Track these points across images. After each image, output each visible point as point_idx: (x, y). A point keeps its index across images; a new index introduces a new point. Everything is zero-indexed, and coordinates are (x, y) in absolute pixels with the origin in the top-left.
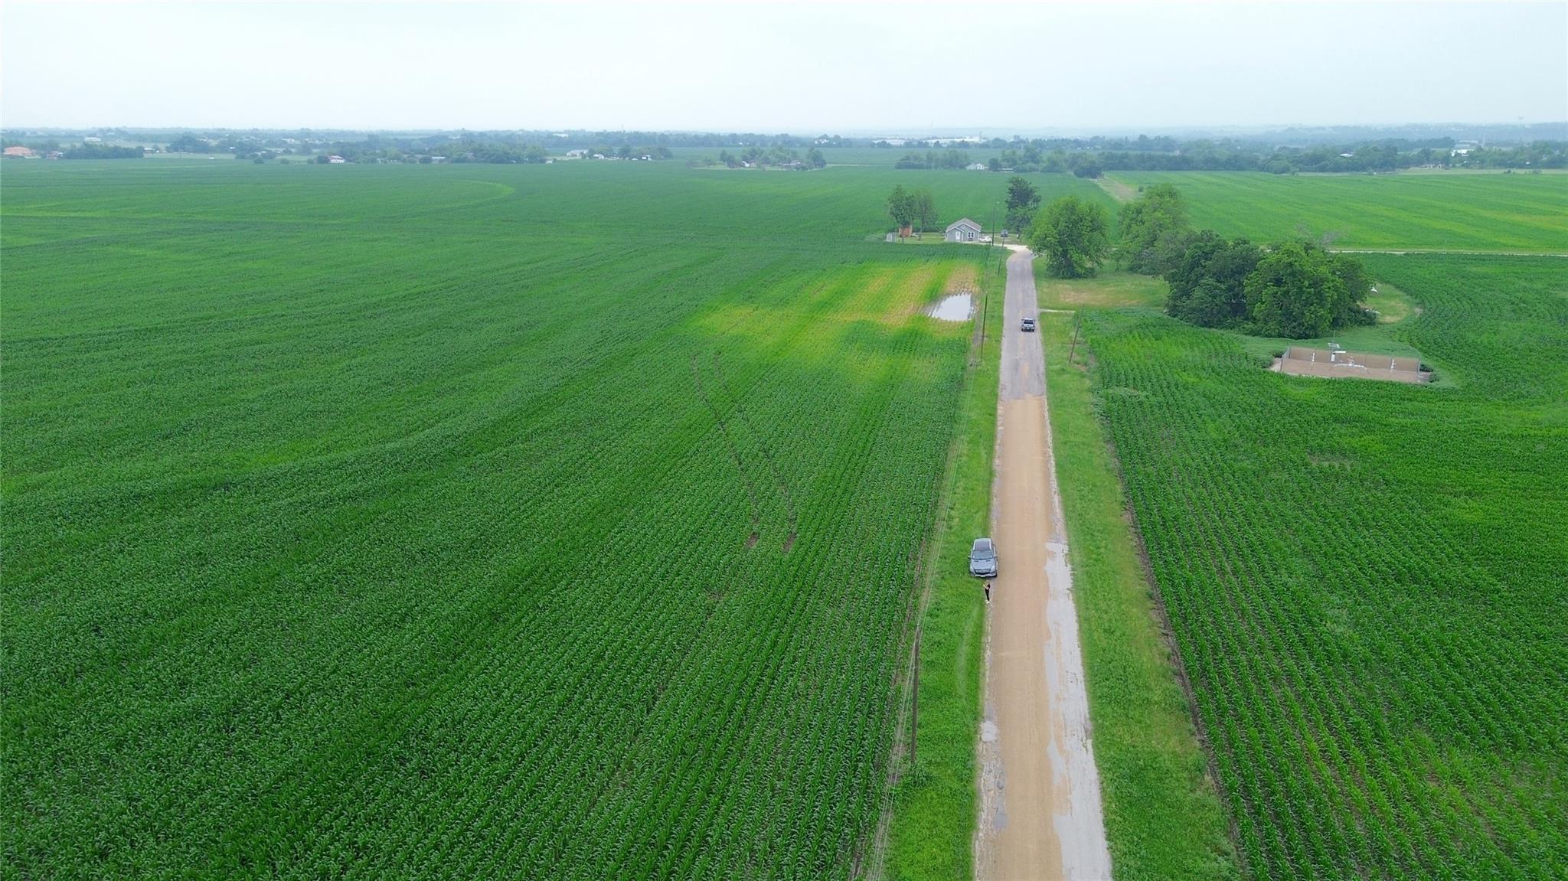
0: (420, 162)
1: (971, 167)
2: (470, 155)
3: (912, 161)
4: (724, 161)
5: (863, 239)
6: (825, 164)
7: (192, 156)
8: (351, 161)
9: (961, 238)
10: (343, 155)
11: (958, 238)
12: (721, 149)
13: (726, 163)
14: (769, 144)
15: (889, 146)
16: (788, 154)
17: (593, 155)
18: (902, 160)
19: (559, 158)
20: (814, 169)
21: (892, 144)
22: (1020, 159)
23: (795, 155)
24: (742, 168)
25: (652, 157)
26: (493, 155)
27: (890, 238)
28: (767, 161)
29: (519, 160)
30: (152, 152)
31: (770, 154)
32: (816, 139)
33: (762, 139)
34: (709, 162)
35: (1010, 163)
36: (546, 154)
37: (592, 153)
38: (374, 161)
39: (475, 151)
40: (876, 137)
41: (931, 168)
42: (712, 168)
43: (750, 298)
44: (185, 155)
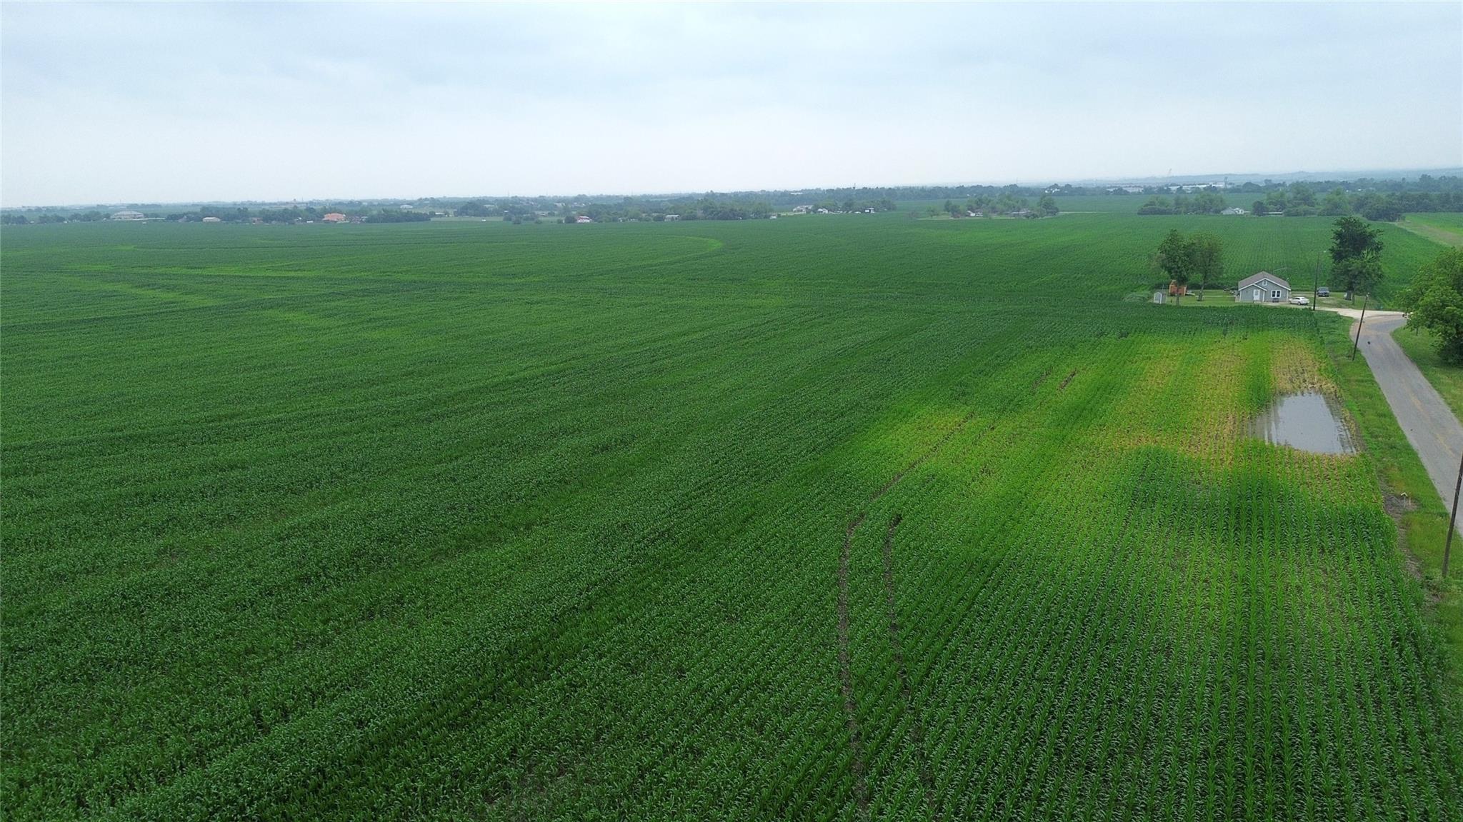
0: (654, 220)
1: (1228, 212)
2: (700, 213)
3: (1157, 207)
4: (949, 211)
5: (1121, 298)
6: (1058, 211)
7: (473, 219)
8: (596, 221)
9: (1261, 297)
10: (590, 216)
11: (1257, 298)
12: (946, 200)
13: (950, 213)
14: (997, 195)
15: (1126, 193)
16: (1017, 202)
17: (817, 210)
18: (1147, 205)
19: (782, 214)
20: (1046, 217)
21: (1130, 191)
22: (1288, 202)
23: (1025, 203)
24: (967, 218)
25: (875, 210)
26: (720, 212)
27: (1158, 298)
28: (994, 210)
29: (744, 216)
30: (441, 216)
31: (997, 203)
32: (1046, 189)
33: (990, 189)
34: (933, 212)
35: (1278, 206)
36: (772, 210)
37: (816, 207)
38: (615, 220)
39: (705, 209)
40: (1109, 186)
41: (1180, 213)
42: (935, 218)
43: (962, 395)
44: (466, 218)
